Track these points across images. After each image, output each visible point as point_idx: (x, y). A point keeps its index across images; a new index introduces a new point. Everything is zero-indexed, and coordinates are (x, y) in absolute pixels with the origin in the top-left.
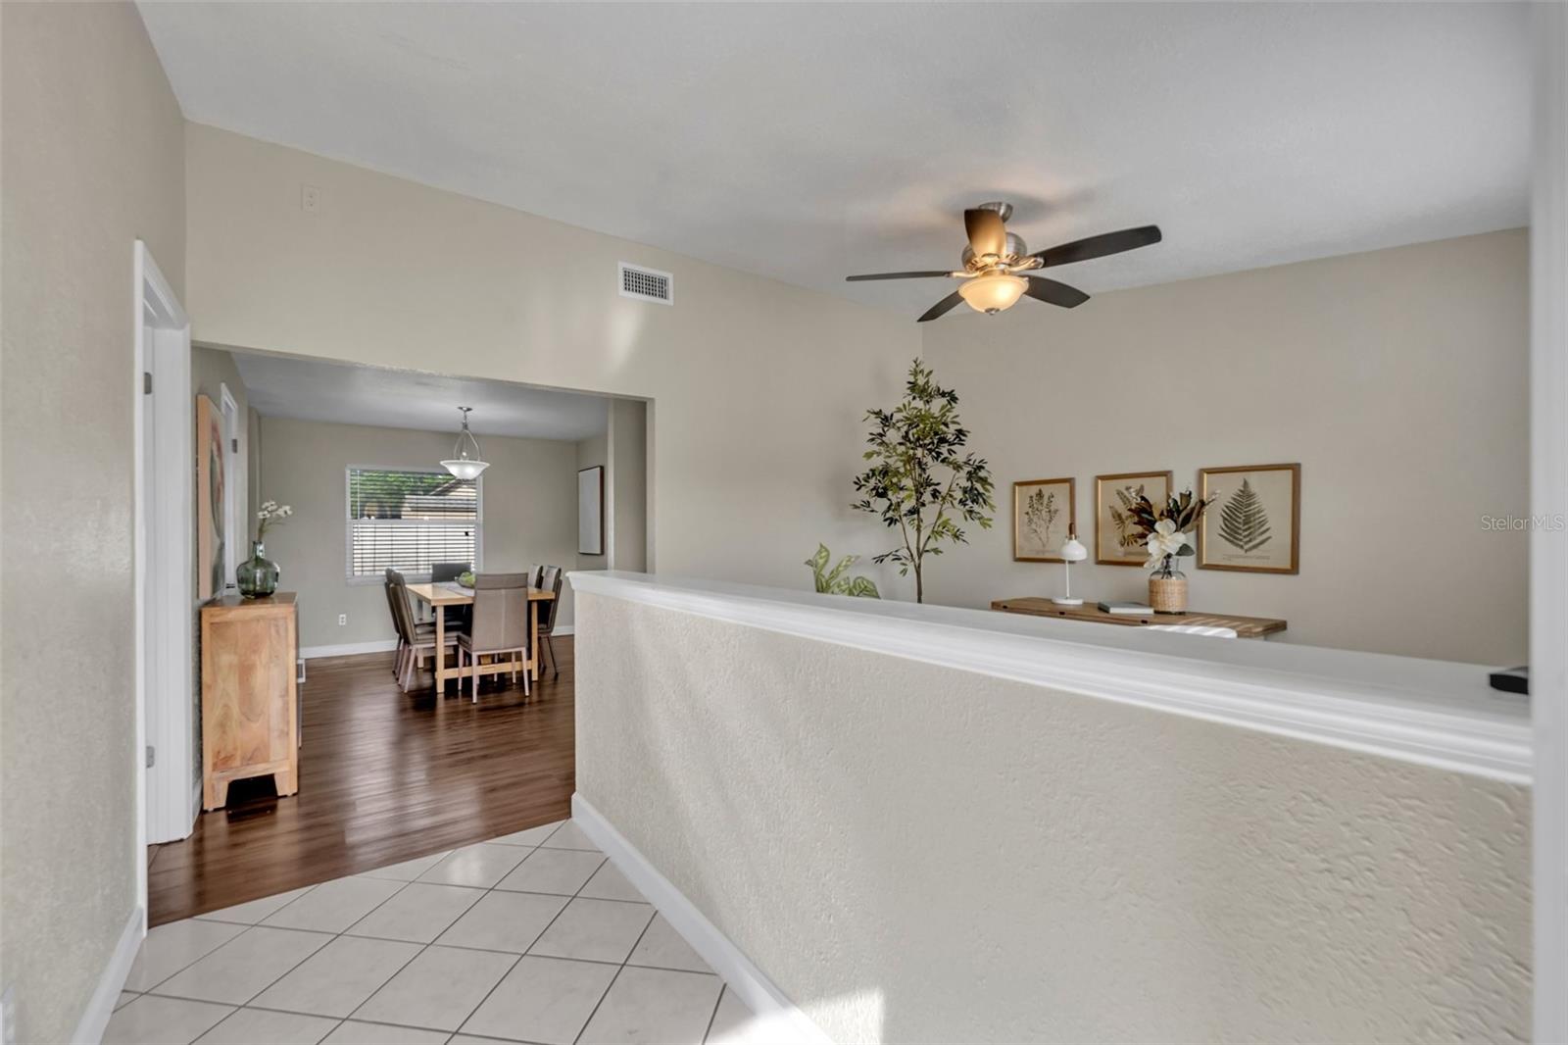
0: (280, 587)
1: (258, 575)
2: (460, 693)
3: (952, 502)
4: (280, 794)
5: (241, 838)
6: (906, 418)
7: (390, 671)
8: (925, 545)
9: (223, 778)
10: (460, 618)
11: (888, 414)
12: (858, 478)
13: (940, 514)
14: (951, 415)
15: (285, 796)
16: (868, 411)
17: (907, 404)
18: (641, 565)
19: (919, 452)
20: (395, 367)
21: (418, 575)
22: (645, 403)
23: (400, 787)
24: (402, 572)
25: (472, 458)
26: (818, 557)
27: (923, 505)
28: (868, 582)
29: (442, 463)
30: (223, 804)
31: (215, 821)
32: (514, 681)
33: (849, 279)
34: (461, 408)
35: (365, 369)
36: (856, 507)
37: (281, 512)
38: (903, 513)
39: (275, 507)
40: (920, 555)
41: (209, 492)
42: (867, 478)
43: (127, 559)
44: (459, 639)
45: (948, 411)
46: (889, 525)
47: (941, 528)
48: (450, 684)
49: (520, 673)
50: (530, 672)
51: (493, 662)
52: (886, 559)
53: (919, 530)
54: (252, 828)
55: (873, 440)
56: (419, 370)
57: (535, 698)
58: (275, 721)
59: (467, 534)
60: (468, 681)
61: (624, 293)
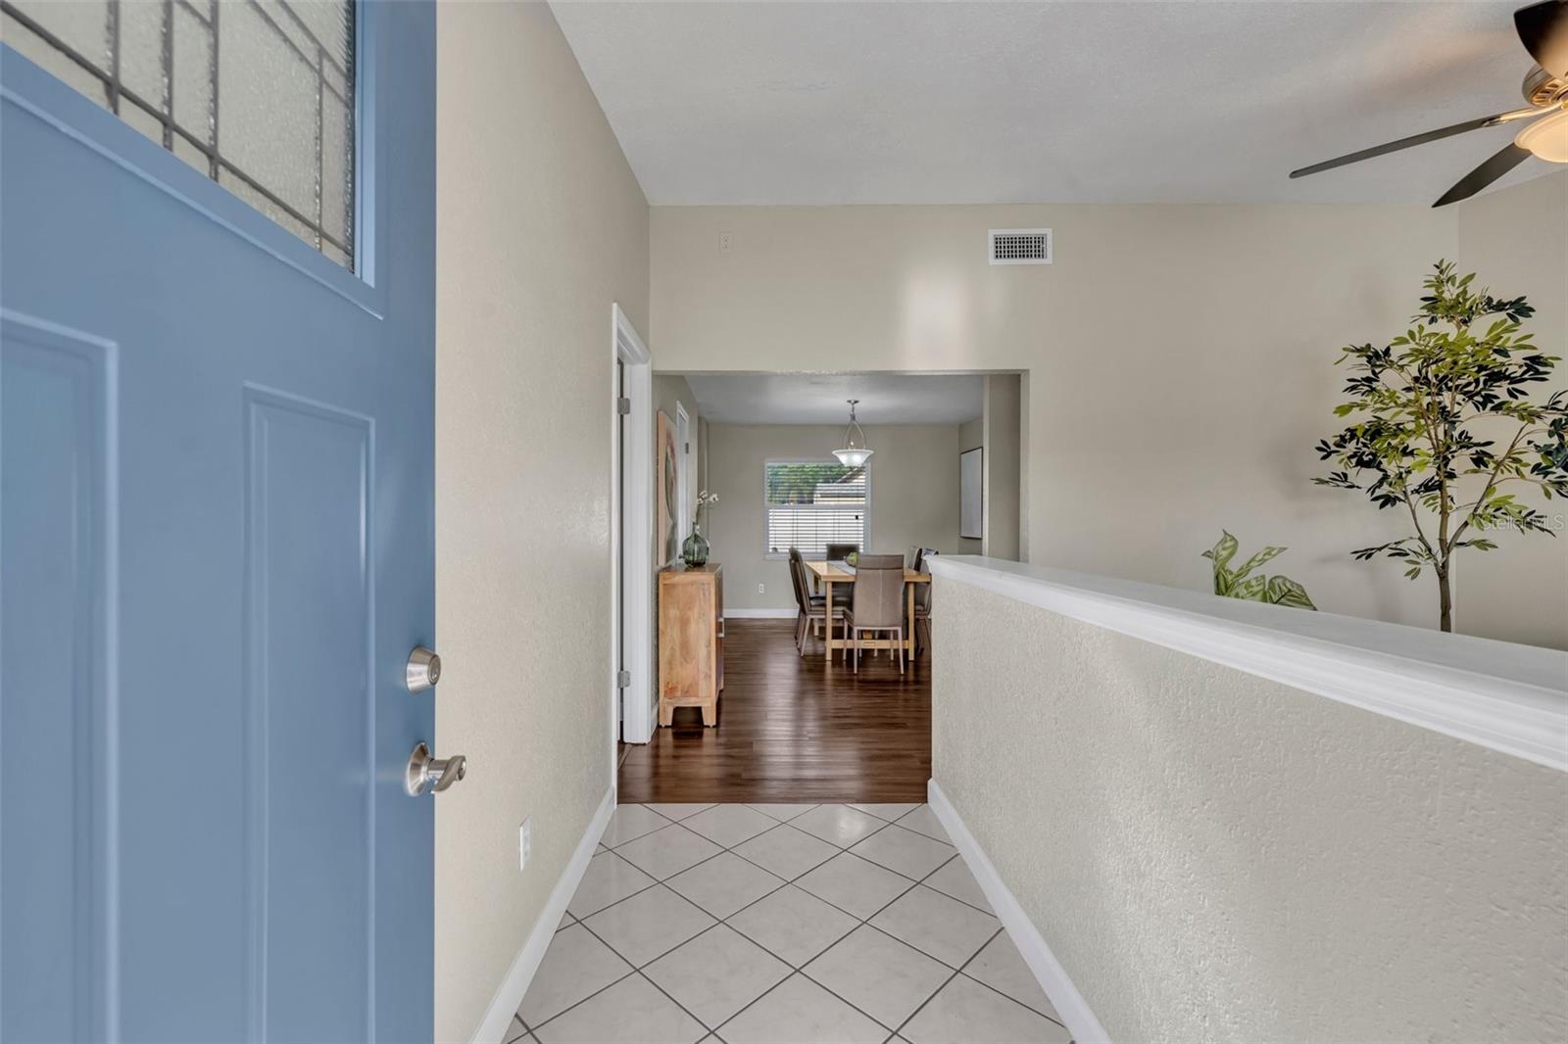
0: (710, 559)
1: (696, 549)
2: (845, 663)
3: (1517, 470)
4: (705, 724)
5: (684, 752)
6: (1416, 350)
7: (792, 636)
8: (1457, 535)
9: (672, 704)
10: (845, 595)
11: (1380, 348)
12: (1324, 443)
13: (1490, 488)
14: (1514, 336)
15: (708, 727)
16: (1344, 349)
17: (1416, 330)
18: (1014, 553)
19: (1446, 398)
20: (784, 371)
21: (817, 553)
22: (1019, 375)
23: (798, 738)
24: (801, 551)
25: (858, 446)
26: (1220, 548)
27: (1451, 476)
28: (1292, 583)
29: (834, 452)
30: (670, 724)
31: (665, 735)
32: (892, 658)
33: (1295, 174)
34: (850, 401)
35: (776, 375)
36: (1321, 481)
37: (711, 499)
38: (1409, 489)
39: (706, 495)
40: (1446, 548)
41: (665, 484)
42: (1342, 442)
43: (607, 534)
44: (844, 613)
45: (1507, 330)
46: (1382, 506)
47: (1489, 510)
48: (837, 652)
49: (896, 651)
50: (906, 652)
51: (874, 638)
52: (1377, 554)
53: (1444, 513)
54: (685, 747)
55: (1353, 388)
56: (804, 371)
57: (911, 677)
58: (702, 666)
59: (857, 517)
60: (850, 652)
61: (993, 261)
